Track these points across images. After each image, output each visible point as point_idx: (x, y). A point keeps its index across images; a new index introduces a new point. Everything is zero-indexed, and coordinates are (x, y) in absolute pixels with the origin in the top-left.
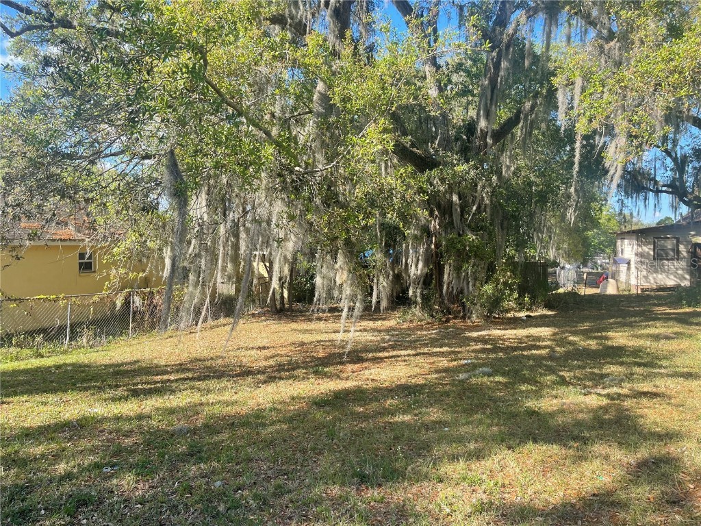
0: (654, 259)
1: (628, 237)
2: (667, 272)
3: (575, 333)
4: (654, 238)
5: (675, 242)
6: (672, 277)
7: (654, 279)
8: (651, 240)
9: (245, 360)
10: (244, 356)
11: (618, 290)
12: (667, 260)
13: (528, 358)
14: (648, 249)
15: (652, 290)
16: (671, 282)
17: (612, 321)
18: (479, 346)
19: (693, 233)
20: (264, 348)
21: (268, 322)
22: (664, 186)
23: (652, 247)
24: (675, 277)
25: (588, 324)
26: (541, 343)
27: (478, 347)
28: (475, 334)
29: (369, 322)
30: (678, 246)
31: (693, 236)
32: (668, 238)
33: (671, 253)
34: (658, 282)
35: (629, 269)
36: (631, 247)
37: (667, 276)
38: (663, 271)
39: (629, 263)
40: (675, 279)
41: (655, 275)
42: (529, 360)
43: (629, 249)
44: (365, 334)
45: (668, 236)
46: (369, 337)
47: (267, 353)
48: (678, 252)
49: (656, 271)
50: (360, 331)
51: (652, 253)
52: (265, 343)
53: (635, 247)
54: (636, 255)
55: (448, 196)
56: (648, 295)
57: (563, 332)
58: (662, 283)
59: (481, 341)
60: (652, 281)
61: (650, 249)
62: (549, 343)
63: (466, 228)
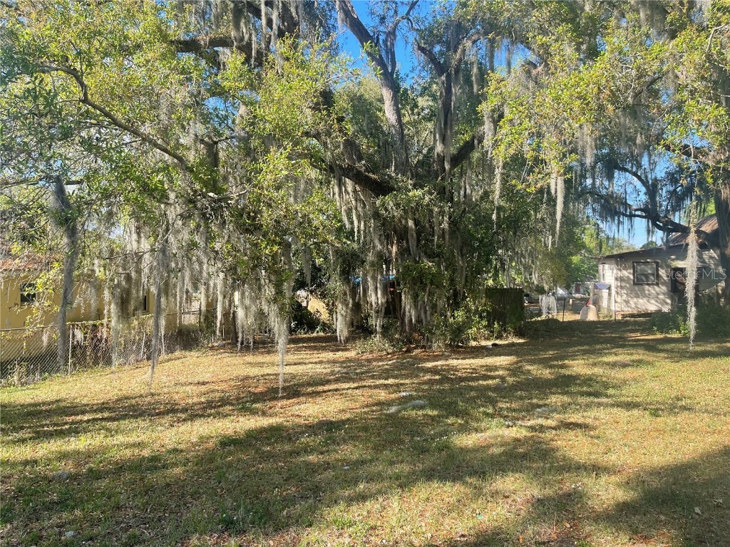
0: (634, 284)
1: (609, 262)
2: (648, 297)
3: (532, 362)
4: (633, 262)
5: (655, 266)
6: (653, 301)
7: (636, 304)
8: (630, 264)
9: (176, 397)
10: (177, 393)
11: (599, 317)
12: (648, 284)
13: (472, 388)
14: (627, 273)
15: (632, 316)
16: (652, 307)
17: (576, 349)
18: (428, 377)
19: (673, 257)
20: (204, 383)
21: (223, 355)
22: (636, 210)
23: (632, 271)
24: (657, 301)
25: (550, 353)
26: (492, 374)
27: (425, 378)
28: (429, 365)
29: (330, 353)
30: (657, 270)
31: (673, 260)
32: (648, 262)
33: (652, 278)
34: (639, 307)
35: (610, 294)
36: (611, 271)
37: (648, 301)
38: (644, 296)
39: (609, 288)
40: (656, 304)
41: (635, 300)
42: (471, 391)
43: (609, 274)
44: (318, 366)
45: (648, 260)
46: (319, 369)
47: (203, 388)
48: (658, 276)
49: (637, 297)
50: (316, 363)
51: (632, 277)
52: (207, 377)
53: (615, 271)
54: (616, 279)
55: (403, 222)
56: (627, 321)
57: (521, 361)
58: (644, 308)
59: (431, 372)
60: (633, 306)
61: (630, 273)
62: (501, 373)
63: (422, 254)
